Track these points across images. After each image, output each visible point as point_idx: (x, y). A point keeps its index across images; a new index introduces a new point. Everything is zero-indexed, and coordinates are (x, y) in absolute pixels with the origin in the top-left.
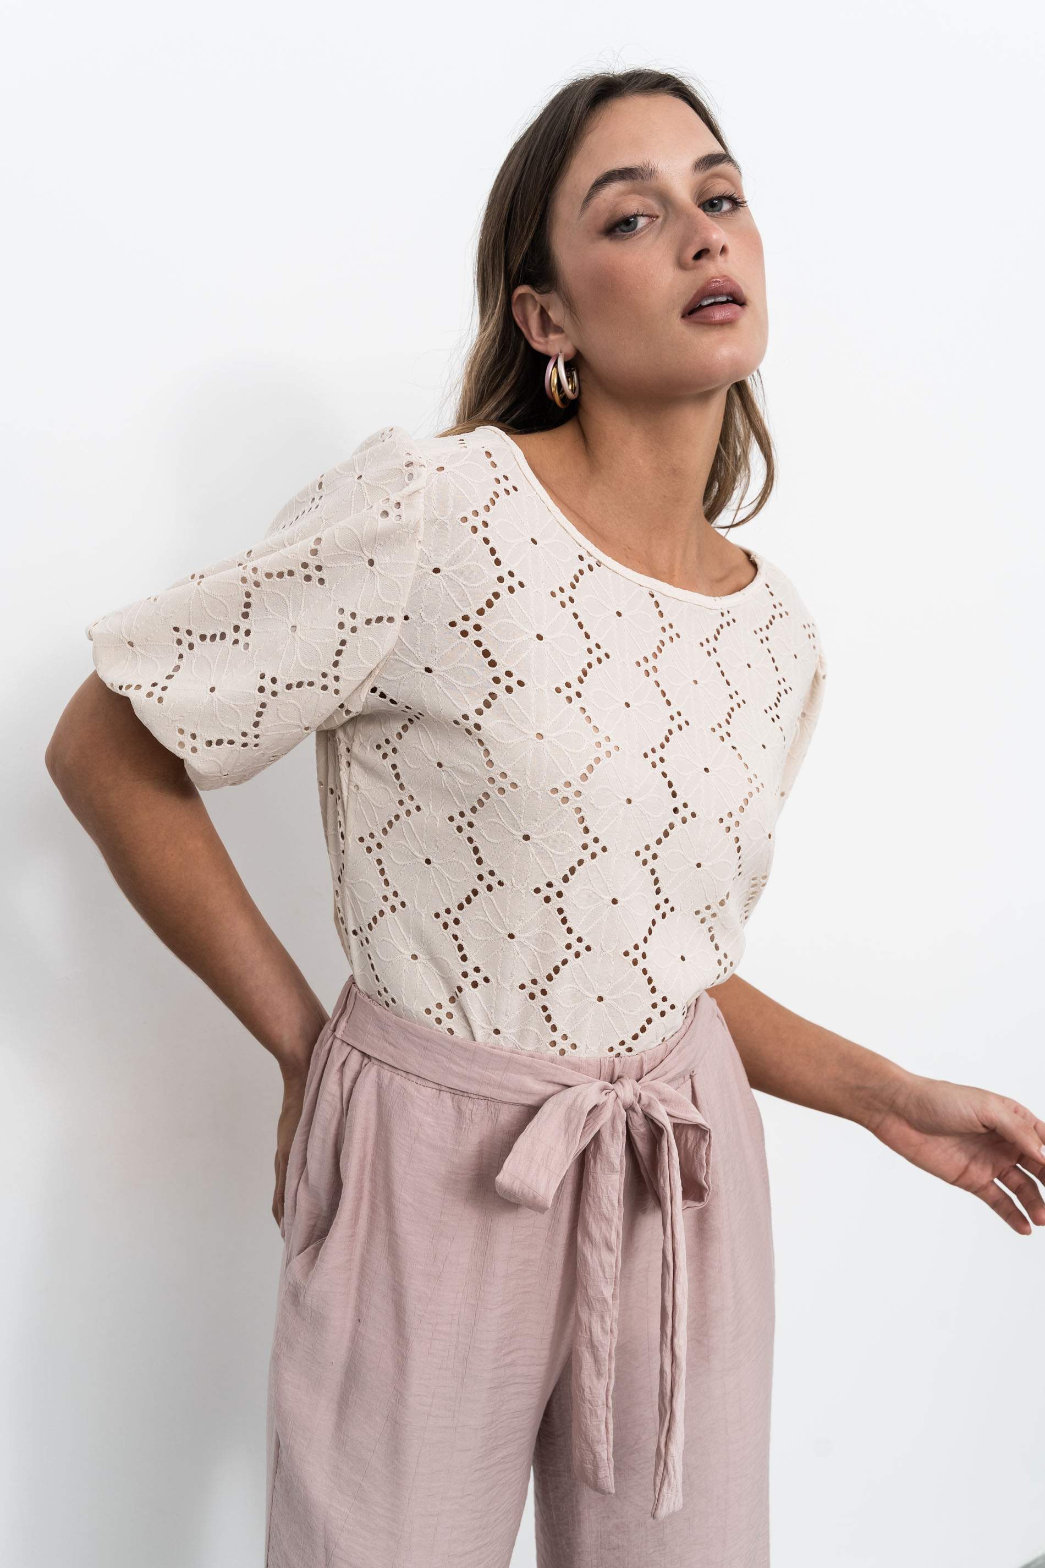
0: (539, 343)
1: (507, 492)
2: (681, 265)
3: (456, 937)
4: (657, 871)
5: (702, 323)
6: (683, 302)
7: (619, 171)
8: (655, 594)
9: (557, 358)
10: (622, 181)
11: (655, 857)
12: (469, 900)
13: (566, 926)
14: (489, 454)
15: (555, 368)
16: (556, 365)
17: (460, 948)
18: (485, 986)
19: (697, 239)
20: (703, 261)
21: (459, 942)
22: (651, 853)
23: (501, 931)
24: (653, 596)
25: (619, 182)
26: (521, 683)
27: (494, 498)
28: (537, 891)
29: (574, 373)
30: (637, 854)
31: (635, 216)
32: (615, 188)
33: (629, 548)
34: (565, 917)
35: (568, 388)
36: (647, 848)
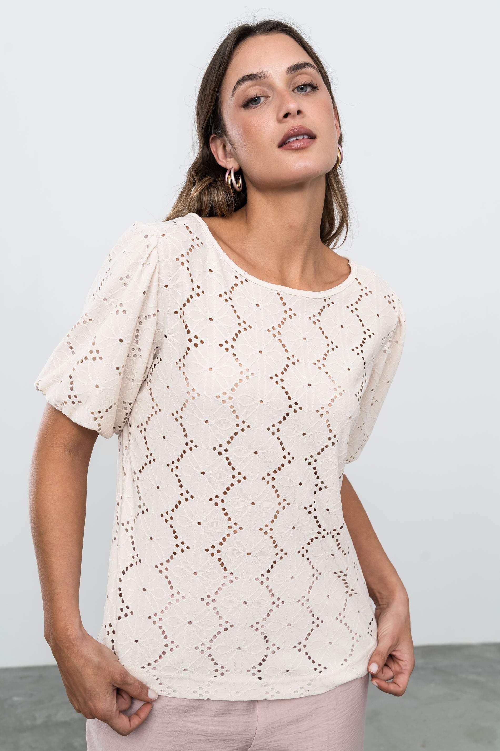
0: (222, 162)
1: (198, 245)
2: (280, 121)
3: (177, 476)
4: (280, 438)
5: (289, 149)
6: (278, 139)
7: (248, 75)
8: (280, 293)
9: (231, 170)
10: (250, 81)
11: (278, 430)
12: (182, 456)
13: (231, 466)
14: (187, 227)
15: (229, 176)
16: (230, 174)
17: (179, 481)
18: (192, 500)
19: (284, 108)
20: (288, 119)
21: (179, 478)
22: (276, 428)
23: (197, 471)
24: (279, 294)
25: (249, 81)
26: (202, 342)
27: (192, 248)
28: (214, 449)
29: (240, 178)
30: (268, 429)
31: (259, 97)
32: (247, 84)
33: (269, 271)
34: (230, 462)
35: (236, 186)
36: (274, 426)
